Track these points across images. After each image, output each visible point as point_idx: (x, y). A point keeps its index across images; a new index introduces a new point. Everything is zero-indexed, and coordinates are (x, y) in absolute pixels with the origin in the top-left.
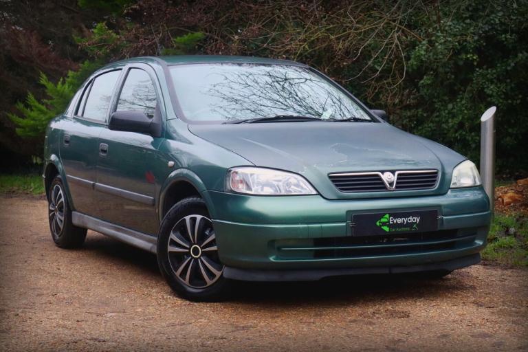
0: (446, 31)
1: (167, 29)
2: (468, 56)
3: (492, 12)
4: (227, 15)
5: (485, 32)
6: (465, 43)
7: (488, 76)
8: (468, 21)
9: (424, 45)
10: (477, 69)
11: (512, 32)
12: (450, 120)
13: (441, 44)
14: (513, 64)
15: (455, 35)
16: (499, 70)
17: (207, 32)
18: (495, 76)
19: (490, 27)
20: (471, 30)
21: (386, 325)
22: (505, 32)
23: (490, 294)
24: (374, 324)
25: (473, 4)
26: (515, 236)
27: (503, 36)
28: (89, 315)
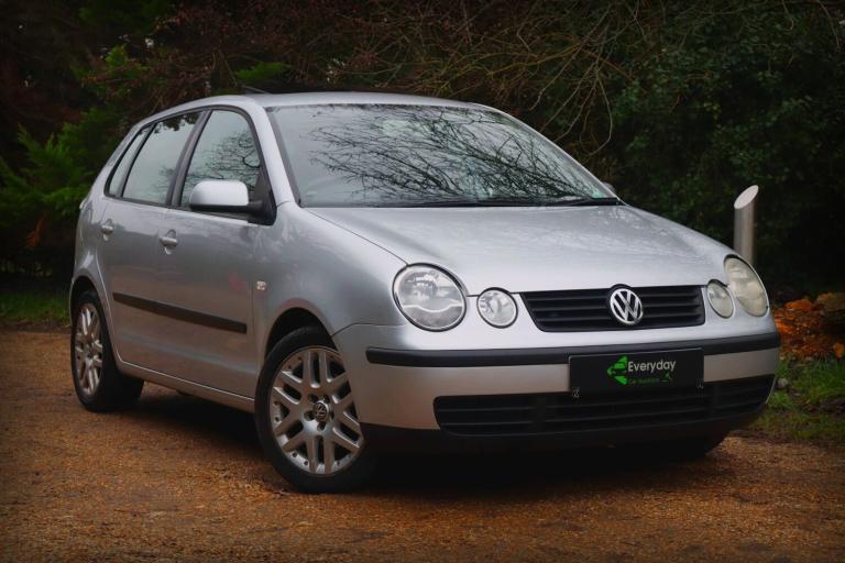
0: (670, 65)
1: (223, 56)
2: (705, 105)
3: (743, 36)
4: (320, 36)
5: (731, 67)
6: (699, 85)
7: (736, 137)
8: (704, 50)
9: (635, 87)
10: (719, 126)
11: (774, 68)
12: (675, 207)
13: (662, 86)
14: (774, 119)
15: (684, 73)
16: (752, 127)
17: (287, 63)
18: (747, 137)
19: (739, 60)
20: (710, 63)
21: (599, 531)
22: (764, 67)
23: (758, 481)
24: (581, 529)
25: (713, 23)
26: (788, 392)
27: (760, 73)
28: (121, 514)
